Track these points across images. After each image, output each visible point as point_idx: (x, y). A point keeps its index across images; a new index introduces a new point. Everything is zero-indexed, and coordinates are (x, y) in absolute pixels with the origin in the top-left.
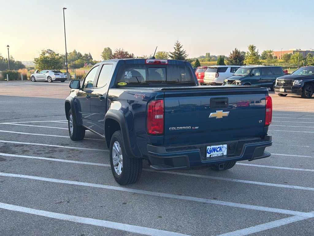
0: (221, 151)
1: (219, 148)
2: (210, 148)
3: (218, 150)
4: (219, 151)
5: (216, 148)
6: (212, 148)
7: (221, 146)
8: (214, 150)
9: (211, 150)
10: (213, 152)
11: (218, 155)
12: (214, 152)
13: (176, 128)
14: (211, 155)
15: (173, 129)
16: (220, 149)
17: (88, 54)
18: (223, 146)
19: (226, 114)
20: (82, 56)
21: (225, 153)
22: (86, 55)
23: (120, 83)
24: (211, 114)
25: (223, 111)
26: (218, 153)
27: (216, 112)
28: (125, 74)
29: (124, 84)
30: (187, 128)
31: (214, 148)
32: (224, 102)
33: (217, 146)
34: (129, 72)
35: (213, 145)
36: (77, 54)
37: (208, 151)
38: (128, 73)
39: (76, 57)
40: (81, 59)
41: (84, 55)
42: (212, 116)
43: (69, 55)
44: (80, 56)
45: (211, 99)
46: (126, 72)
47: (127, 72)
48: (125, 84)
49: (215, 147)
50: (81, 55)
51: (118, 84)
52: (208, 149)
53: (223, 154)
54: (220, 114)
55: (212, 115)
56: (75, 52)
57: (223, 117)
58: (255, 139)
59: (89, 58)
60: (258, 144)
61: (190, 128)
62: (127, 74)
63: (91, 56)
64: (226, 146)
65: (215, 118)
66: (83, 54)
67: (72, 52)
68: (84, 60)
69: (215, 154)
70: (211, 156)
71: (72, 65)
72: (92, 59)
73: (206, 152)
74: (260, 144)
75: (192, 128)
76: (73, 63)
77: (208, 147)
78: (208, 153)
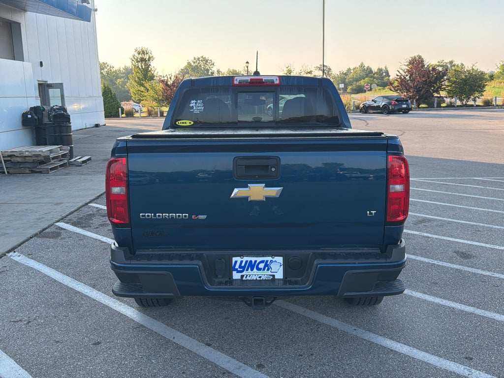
0: (268, 270)
1: (262, 262)
2: (242, 262)
3: (262, 266)
4: (264, 269)
5: (256, 261)
6: (247, 261)
7: (269, 259)
8: (251, 266)
9: (243, 265)
10: (247, 270)
11: (260, 277)
12: (252, 270)
13: (155, 216)
14: (242, 276)
15: (148, 216)
16: (266, 265)
17: (384, 68)
18: (274, 260)
19: (274, 192)
20: (373, 73)
21: (279, 275)
22: (380, 70)
23: (180, 122)
24: (236, 190)
25: (266, 186)
26: (260, 273)
27: (247, 187)
28: (191, 105)
29: (188, 123)
30: (179, 216)
31: (251, 261)
32: (266, 167)
33: (259, 259)
34: (199, 101)
35: (248, 255)
36: (365, 69)
37: (237, 267)
38: (196, 103)
39: (363, 74)
40: (371, 77)
41: (376, 71)
42: (239, 195)
43: (352, 71)
44: (369, 72)
45: (236, 160)
46: (192, 102)
47: (194, 101)
48: (190, 123)
49: (253, 259)
50: (371, 71)
51: (177, 123)
52: (236, 262)
53: (274, 276)
54: (257, 192)
55: (236, 192)
56: (362, 66)
57: (267, 198)
58: (365, 250)
59: (384, 74)
60: (355, 263)
61: (185, 216)
62: (194, 105)
63: (387, 71)
64: (280, 259)
65: (247, 198)
66: (375, 69)
67: (358, 66)
68: (374, 78)
69: (253, 275)
70: (244, 278)
71: (354, 88)
72: (389, 76)
73: (230, 268)
74: (359, 263)
75: (190, 216)
76: (358, 84)
77: (234, 259)
78: (236, 270)
